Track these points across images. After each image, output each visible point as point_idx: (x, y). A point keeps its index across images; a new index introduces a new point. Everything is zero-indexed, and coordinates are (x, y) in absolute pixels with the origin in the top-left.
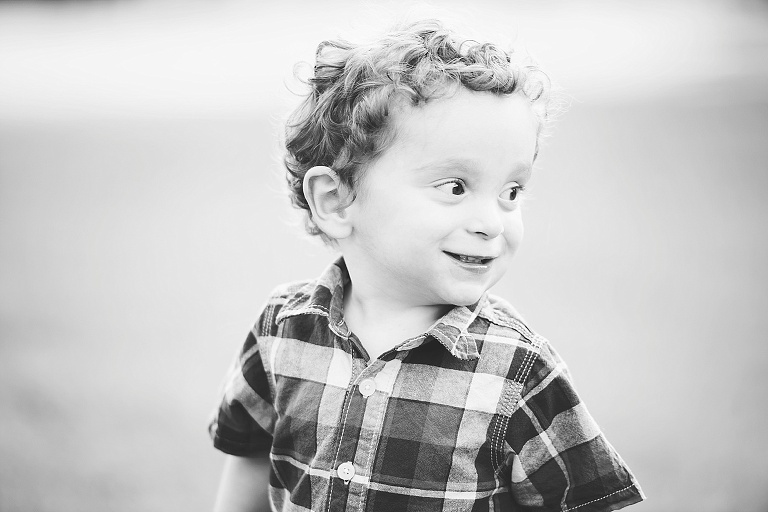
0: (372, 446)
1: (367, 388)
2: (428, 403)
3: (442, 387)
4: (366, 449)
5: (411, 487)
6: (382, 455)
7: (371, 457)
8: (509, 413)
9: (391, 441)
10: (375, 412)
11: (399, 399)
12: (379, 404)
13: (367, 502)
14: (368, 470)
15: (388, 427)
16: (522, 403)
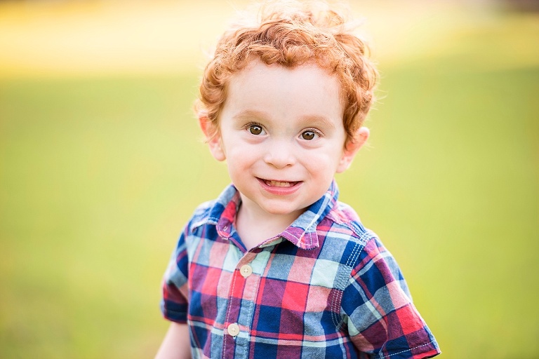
0: (250, 311)
1: (246, 271)
2: (286, 281)
3: (295, 270)
4: (246, 313)
5: (278, 339)
6: (257, 317)
7: (249, 319)
8: (343, 287)
9: (262, 307)
10: (251, 288)
11: (267, 278)
12: (254, 281)
13: (249, 350)
14: (247, 328)
15: (260, 298)
16: (352, 281)
